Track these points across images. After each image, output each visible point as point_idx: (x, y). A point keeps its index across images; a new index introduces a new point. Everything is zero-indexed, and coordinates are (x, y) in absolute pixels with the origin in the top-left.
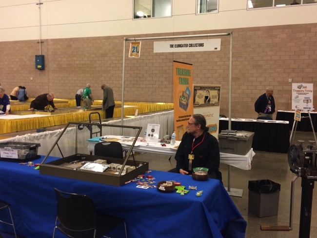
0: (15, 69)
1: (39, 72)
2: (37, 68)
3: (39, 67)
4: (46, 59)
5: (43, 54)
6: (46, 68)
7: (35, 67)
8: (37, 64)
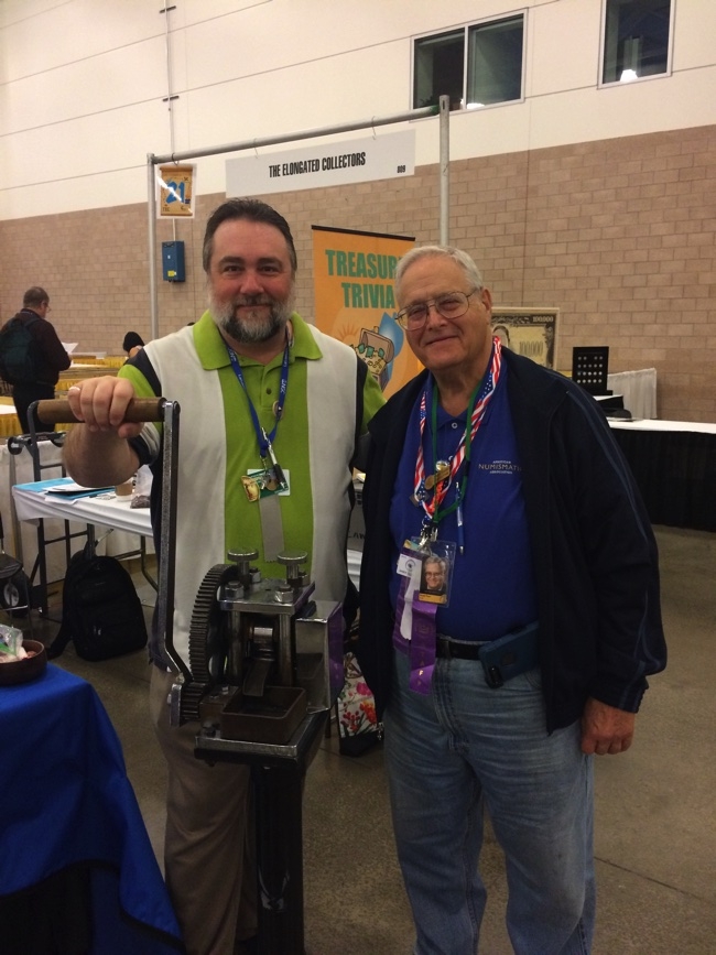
0: (118, 283)
1: (172, 288)
2: (166, 277)
3: (172, 274)
4: (188, 253)
5: (181, 239)
6: (190, 278)
7: (161, 274)
8: (167, 266)
